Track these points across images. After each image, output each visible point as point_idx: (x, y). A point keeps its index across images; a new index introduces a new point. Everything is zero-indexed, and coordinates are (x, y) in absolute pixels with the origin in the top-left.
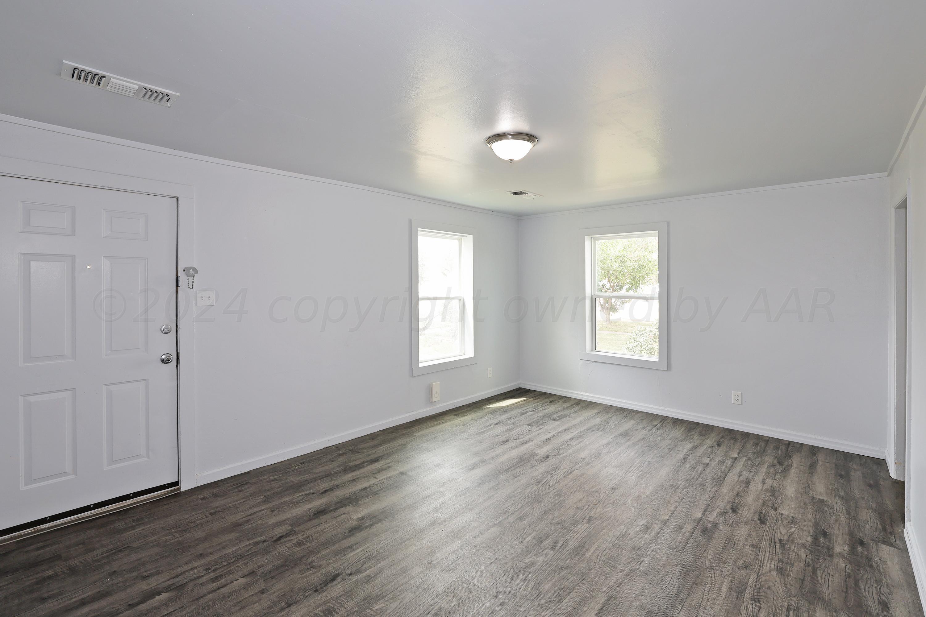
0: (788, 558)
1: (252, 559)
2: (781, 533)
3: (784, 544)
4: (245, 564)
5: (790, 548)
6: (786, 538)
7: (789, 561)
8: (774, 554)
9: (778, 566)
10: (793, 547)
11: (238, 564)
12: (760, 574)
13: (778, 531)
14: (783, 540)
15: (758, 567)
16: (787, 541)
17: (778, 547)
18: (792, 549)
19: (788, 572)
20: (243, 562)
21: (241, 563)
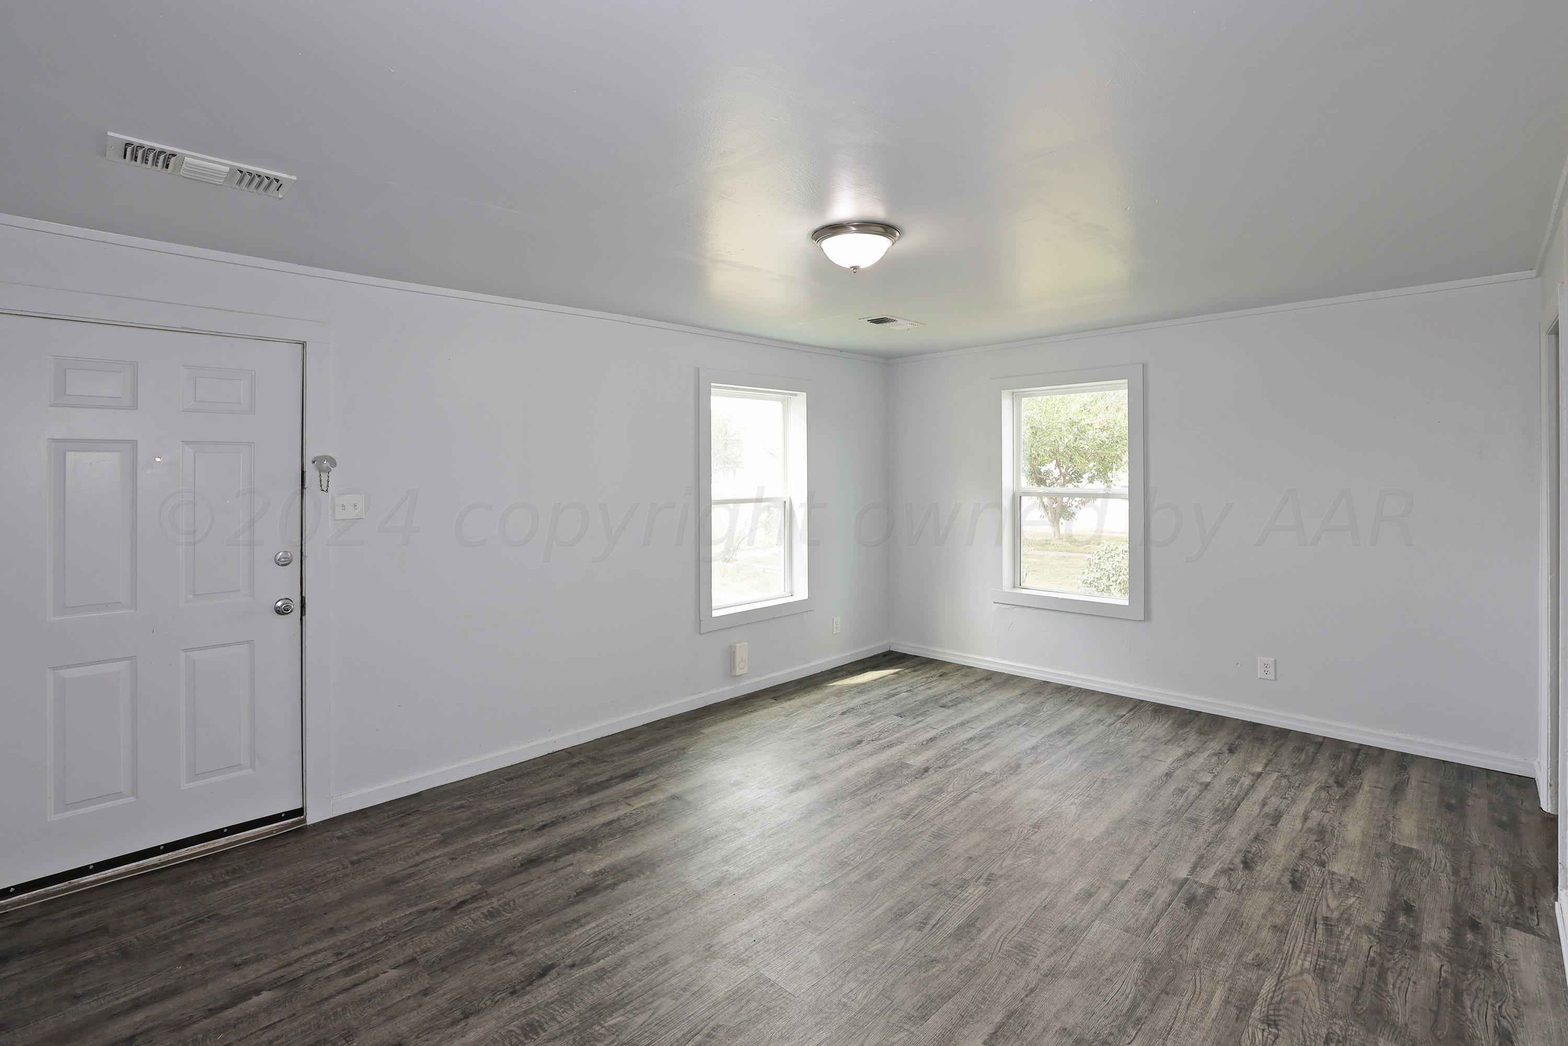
0: (1337, 950)
1: (413, 938)
2: (1328, 906)
3: (1331, 926)
4: (400, 946)
5: (1342, 932)
6: (1336, 915)
7: (1338, 956)
8: (1313, 944)
9: (1316, 964)
10: (1347, 932)
11: (389, 947)
12: (1282, 978)
13: (1324, 902)
14: (1331, 919)
15: (1281, 966)
16: (1339, 920)
17: (1320, 932)
18: (1346, 935)
19: (1334, 975)
20: (397, 943)
21: (394, 944)
